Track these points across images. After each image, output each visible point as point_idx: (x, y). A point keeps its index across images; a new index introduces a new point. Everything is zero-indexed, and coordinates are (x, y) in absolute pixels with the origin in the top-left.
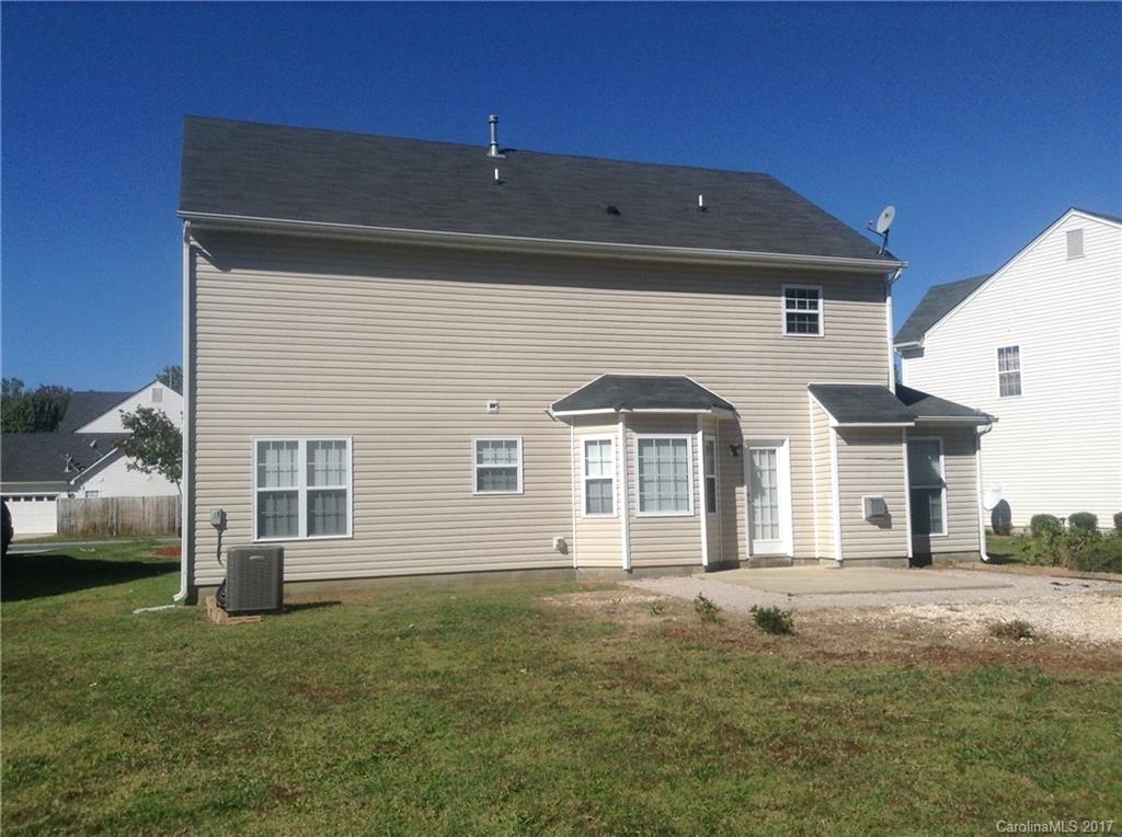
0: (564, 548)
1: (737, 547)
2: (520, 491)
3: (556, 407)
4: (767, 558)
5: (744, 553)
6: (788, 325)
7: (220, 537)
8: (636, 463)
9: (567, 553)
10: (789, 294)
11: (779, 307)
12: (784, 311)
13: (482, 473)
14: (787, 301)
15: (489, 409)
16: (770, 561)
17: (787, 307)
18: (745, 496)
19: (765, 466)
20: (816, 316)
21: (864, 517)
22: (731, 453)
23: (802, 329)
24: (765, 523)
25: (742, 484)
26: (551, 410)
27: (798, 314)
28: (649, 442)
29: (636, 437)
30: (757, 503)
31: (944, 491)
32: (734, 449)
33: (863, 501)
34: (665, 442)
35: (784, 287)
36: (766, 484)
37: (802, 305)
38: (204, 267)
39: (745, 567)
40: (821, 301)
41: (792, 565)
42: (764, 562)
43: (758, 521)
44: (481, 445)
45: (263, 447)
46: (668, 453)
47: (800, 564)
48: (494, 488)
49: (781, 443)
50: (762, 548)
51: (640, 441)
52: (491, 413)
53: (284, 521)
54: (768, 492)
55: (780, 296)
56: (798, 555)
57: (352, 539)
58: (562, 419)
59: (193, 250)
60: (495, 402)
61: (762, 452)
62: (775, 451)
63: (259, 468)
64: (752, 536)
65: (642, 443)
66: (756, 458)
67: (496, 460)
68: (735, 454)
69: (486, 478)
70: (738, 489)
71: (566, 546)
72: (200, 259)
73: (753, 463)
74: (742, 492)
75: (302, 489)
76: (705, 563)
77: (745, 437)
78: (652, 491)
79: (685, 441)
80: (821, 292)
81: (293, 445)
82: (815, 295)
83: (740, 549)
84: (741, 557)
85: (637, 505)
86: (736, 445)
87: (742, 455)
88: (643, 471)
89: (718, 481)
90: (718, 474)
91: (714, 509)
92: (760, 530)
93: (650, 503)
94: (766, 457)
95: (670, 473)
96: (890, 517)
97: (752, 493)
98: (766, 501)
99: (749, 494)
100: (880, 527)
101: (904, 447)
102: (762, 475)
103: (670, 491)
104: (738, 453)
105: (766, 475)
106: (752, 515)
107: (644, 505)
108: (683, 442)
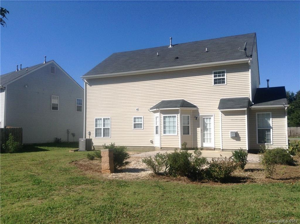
0: (152, 142)
1: (197, 144)
2: (142, 128)
3: (151, 109)
6: (214, 82)
7: (90, 136)
8: (162, 122)
9: (153, 143)
10: (215, 73)
11: (212, 77)
12: (214, 78)
13: (135, 124)
14: (214, 75)
15: (136, 110)
16: (207, 148)
17: (214, 77)
19: (208, 122)
20: (224, 79)
21: (230, 137)
22: (196, 118)
23: (220, 83)
24: (208, 138)
25: (199, 127)
26: (149, 110)
27: (218, 79)
28: (166, 117)
29: (163, 115)
30: (206, 132)
31: (271, 130)
32: (197, 118)
33: (230, 132)
34: (171, 117)
35: (213, 72)
36: (208, 127)
37: (219, 76)
38: (88, 86)
39: (200, 150)
40: (226, 74)
41: (214, 150)
42: (205, 148)
43: (206, 137)
44: (135, 118)
45: (96, 120)
46: (172, 119)
47: (216, 150)
48: (138, 128)
49: (212, 116)
50: (205, 145)
51: (164, 116)
52: (137, 111)
53: (100, 134)
54: (209, 129)
55: (212, 74)
56: (216, 147)
57: (110, 138)
58: (152, 111)
59: (86, 83)
60: (137, 109)
61: (207, 118)
62: (210, 118)
63: (96, 124)
64: (203, 141)
65: (165, 118)
66: (205, 120)
67: (138, 121)
68: (196, 119)
69: (136, 126)
70: (198, 129)
71: (153, 142)
72: (87, 85)
73: (204, 121)
74: (199, 130)
75: (102, 128)
76: (180, 148)
77: (200, 115)
78: (167, 129)
79: (176, 116)
80: (226, 72)
81: (101, 119)
82: (224, 72)
83: (198, 145)
84: (198, 147)
85: (163, 132)
86: (196, 117)
87: (199, 119)
88: (165, 124)
89: (191, 126)
90: (191, 125)
91: (189, 134)
92: (206, 140)
93: (166, 132)
94: (208, 120)
95: (172, 124)
96: (240, 137)
97: (203, 130)
98: (208, 132)
99: (202, 130)
100: (236, 140)
101: (246, 116)
102: (207, 125)
103: (172, 129)
104: (198, 119)
105: (208, 125)
106: (203, 136)
107: (165, 132)
108: (175, 117)
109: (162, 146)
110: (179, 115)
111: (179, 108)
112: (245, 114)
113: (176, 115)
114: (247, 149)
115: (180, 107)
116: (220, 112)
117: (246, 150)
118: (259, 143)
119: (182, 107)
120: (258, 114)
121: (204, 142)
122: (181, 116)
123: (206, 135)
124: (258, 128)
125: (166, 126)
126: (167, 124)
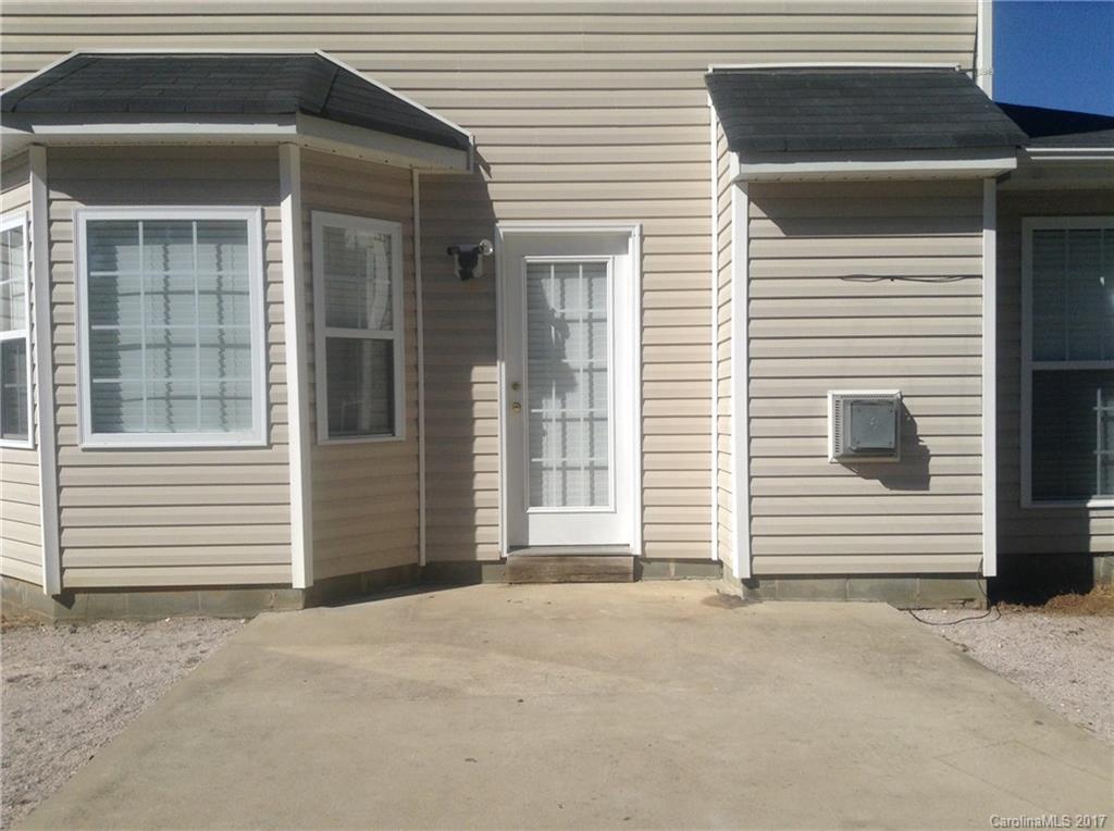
1: (472, 528)
4: (562, 557)
5: (491, 540)
8: (79, 293)
16: (570, 565)
18: (500, 389)
19: (576, 309)
21: (831, 453)
22: (457, 268)
24: (571, 460)
25: (490, 357)
28: (126, 231)
29: (78, 214)
30: (551, 408)
32: (469, 260)
33: (830, 402)
34: (179, 231)
36: (576, 356)
39: (496, 579)
41: (637, 575)
42: (550, 566)
43: (551, 456)
46: (193, 264)
47: (662, 575)
49: (619, 243)
50: (550, 528)
51: (93, 227)
54: (581, 378)
56: (654, 550)
61: (566, 271)
62: (599, 270)
64: (526, 489)
65: (104, 240)
66: (551, 286)
68: (466, 275)
70: (479, 373)
73: (536, 301)
74: (490, 383)
76: (299, 581)
77: (503, 227)
78: (138, 376)
79: (242, 226)
83: (481, 534)
84: (483, 553)
85: (82, 412)
86: (466, 248)
87: (491, 276)
88: (114, 319)
89: (411, 349)
90: (411, 331)
91: (390, 427)
92: (552, 482)
93: (126, 409)
94: (579, 285)
95: (194, 320)
96: (924, 455)
97: (525, 383)
98: (577, 404)
99: (514, 386)
100: (885, 483)
101: (988, 240)
102: (566, 335)
103: (196, 375)
104: (478, 271)
105: (578, 334)
106: (526, 440)
107: (106, 415)
108: (236, 232)
109: (73, 578)
110: (286, 207)
111: (291, 130)
112: (972, 225)
113: (251, 215)
114: (990, 570)
115: (305, 111)
116: (738, 197)
117: (978, 576)
118: (1037, 495)
119: (325, 114)
120: (1039, 235)
121: (537, 502)
122: (304, 226)
123: (553, 431)
124: (1036, 358)
125: (124, 340)
126: (137, 321)
